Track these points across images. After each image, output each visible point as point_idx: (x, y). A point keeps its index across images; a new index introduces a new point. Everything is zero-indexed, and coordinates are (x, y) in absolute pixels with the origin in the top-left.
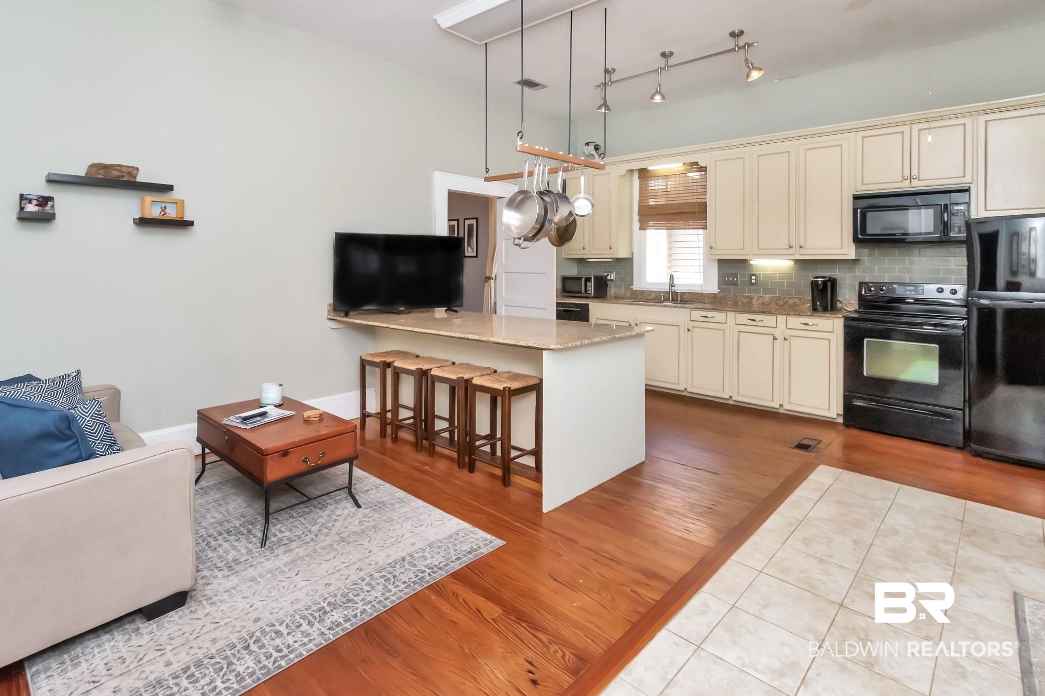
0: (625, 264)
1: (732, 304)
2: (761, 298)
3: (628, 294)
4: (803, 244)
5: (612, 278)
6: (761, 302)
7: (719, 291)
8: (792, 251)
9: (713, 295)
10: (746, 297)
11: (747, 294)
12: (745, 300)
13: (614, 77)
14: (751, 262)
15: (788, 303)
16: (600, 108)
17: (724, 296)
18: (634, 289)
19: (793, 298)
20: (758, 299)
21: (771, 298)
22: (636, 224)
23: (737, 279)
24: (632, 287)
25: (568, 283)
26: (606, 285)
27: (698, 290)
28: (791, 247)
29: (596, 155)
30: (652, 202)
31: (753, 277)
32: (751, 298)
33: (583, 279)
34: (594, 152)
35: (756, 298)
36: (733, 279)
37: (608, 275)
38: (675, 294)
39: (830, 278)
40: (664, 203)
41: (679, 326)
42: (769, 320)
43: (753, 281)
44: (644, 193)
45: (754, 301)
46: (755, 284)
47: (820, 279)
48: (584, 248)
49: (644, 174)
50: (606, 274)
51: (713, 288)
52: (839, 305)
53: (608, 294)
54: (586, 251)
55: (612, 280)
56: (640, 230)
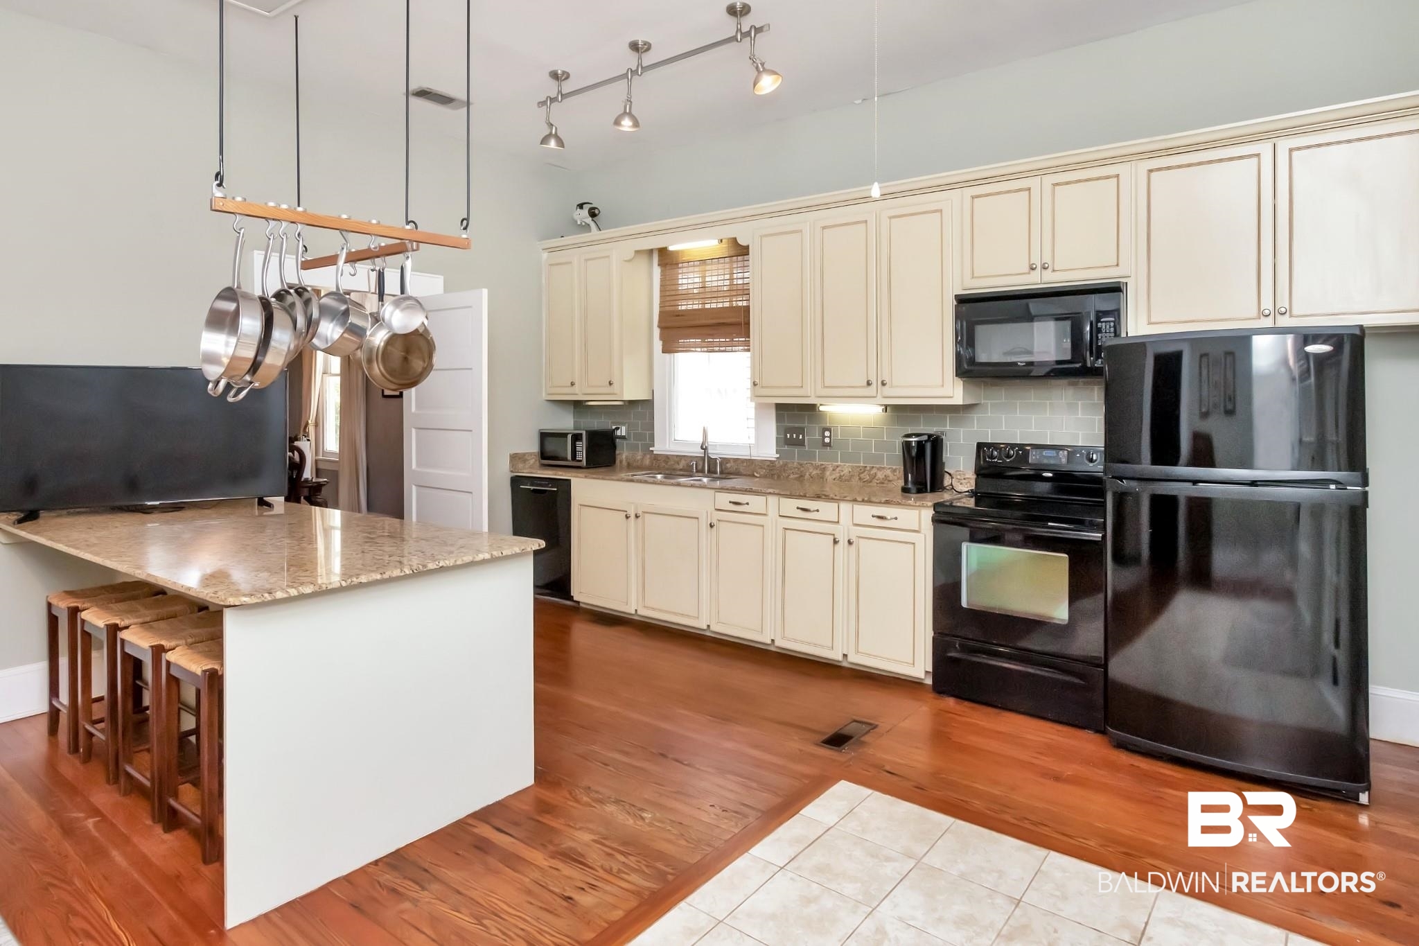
0: (642, 409)
1: (796, 479)
2: (839, 469)
3: (647, 462)
4: (887, 381)
5: (624, 434)
6: (838, 475)
7: (778, 456)
8: (871, 391)
9: (769, 463)
10: (816, 467)
11: (818, 463)
12: (814, 472)
13: (567, 87)
14: (821, 408)
15: (877, 477)
16: (545, 140)
17: (785, 465)
18: (655, 453)
19: (884, 468)
20: (833, 470)
21: (852, 467)
22: (658, 345)
23: (803, 436)
24: (651, 449)
25: (549, 441)
26: (614, 447)
27: (743, 454)
28: (869, 384)
29: (593, 225)
30: (684, 306)
31: (827, 434)
32: (824, 469)
33: (570, 437)
34: (589, 220)
35: (831, 469)
36: (797, 436)
37: (617, 429)
38: (712, 462)
39: (930, 436)
40: (696, 307)
41: (698, 518)
42: (826, 509)
43: (827, 440)
44: (669, 291)
45: (828, 473)
46: (829, 445)
47: (914, 439)
48: (572, 384)
49: (667, 259)
50: (614, 427)
51: (768, 450)
52: (947, 481)
53: (618, 462)
54: (576, 389)
55: (623, 438)
56: (663, 352)
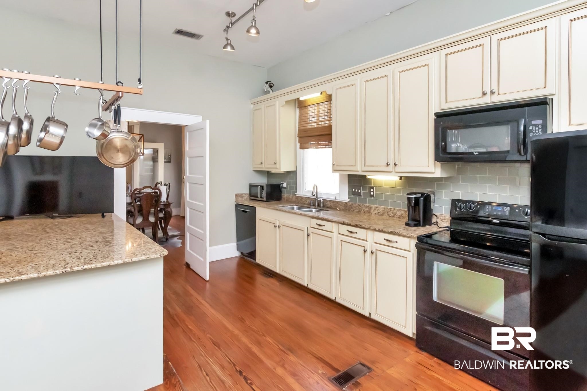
0: (291, 174)
1: (357, 212)
2: (377, 209)
3: (294, 199)
4: (397, 163)
5: (285, 186)
6: (377, 212)
7: (349, 200)
8: (390, 168)
9: (344, 204)
10: (367, 207)
11: (367, 205)
12: (366, 210)
13: (233, 19)
14: (368, 177)
15: (396, 215)
16: (225, 47)
17: (352, 205)
18: (297, 195)
19: (400, 210)
20: (375, 209)
21: (384, 208)
22: (298, 145)
23: (361, 191)
24: (295, 193)
25: (253, 188)
26: (281, 192)
27: (332, 198)
28: (388, 165)
29: (271, 91)
30: (310, 126)
31: (372, 190)
32: (370, 208)
33: (259, 187)
34: (269, 89)
35: (374, 208)
36: (358, 191)
37: (283, 184)
38: (319, 202)
39: (422, 194)
40: (316, 126)
41: (303, 230)
42: (361, 233)
43: (372, 193)
44: (303, 119)
45: (372, 211)
46: (373, 196)
47: (413, 196)
48: (261, 163)
49: (301, 105)
50: (281, 183)
51: (344, 197)
53: (283, 198)
54: (263, 166)
55: (284, 188)
56: (300, 149)
